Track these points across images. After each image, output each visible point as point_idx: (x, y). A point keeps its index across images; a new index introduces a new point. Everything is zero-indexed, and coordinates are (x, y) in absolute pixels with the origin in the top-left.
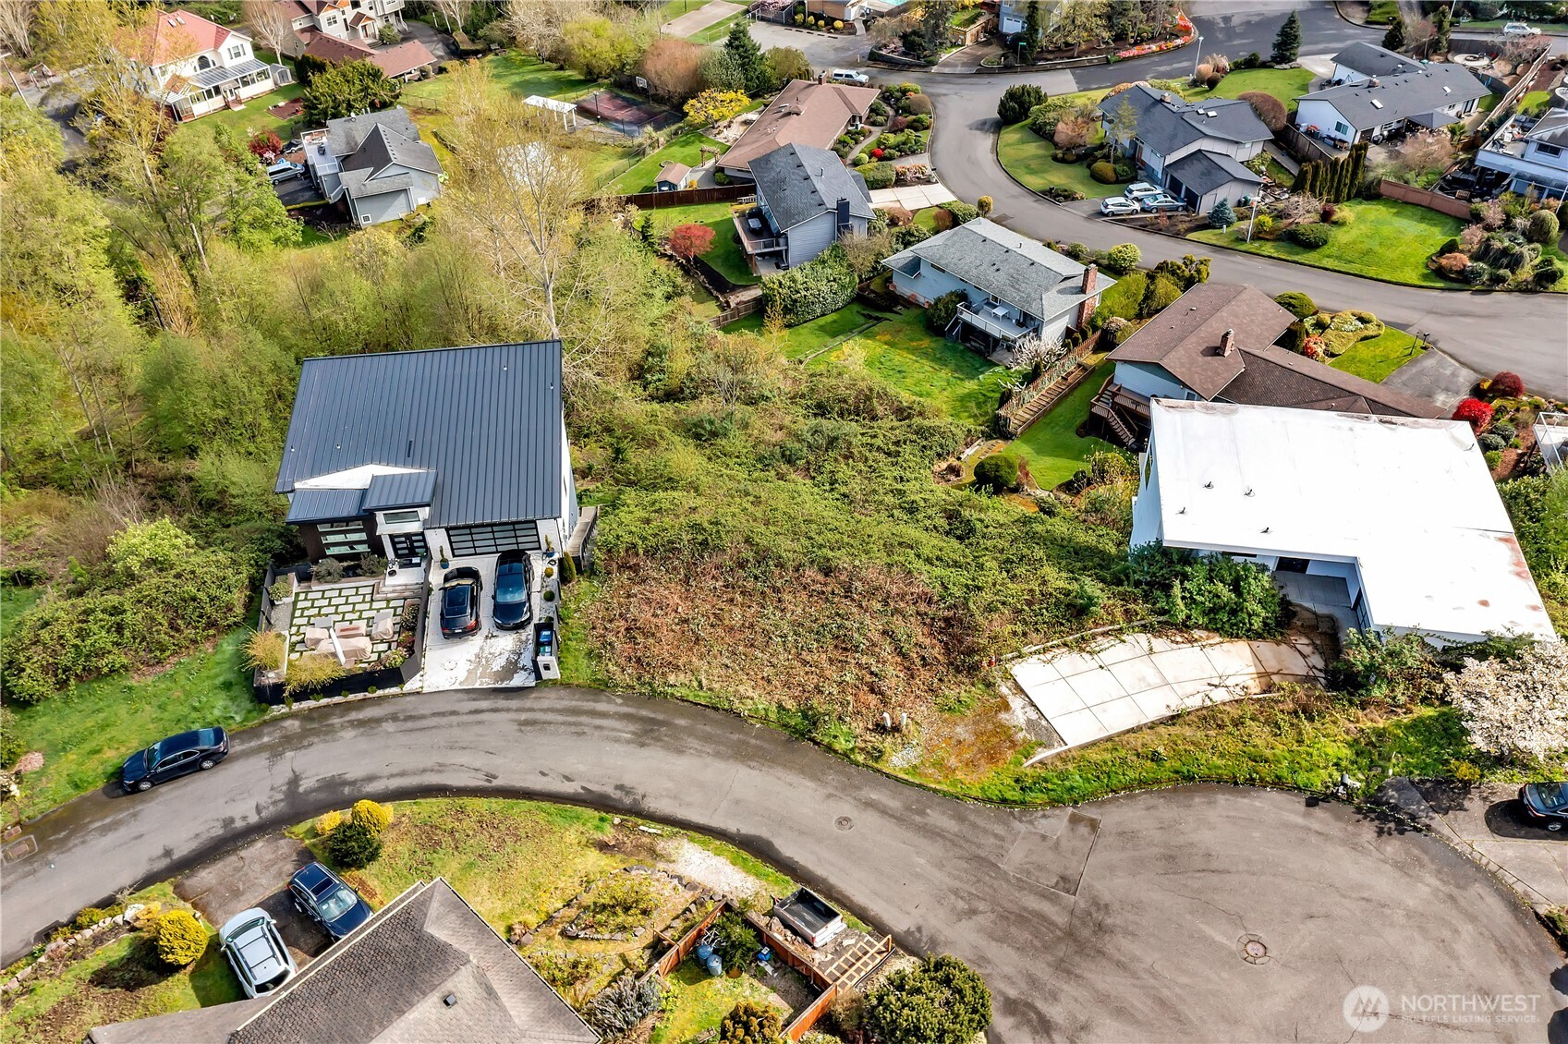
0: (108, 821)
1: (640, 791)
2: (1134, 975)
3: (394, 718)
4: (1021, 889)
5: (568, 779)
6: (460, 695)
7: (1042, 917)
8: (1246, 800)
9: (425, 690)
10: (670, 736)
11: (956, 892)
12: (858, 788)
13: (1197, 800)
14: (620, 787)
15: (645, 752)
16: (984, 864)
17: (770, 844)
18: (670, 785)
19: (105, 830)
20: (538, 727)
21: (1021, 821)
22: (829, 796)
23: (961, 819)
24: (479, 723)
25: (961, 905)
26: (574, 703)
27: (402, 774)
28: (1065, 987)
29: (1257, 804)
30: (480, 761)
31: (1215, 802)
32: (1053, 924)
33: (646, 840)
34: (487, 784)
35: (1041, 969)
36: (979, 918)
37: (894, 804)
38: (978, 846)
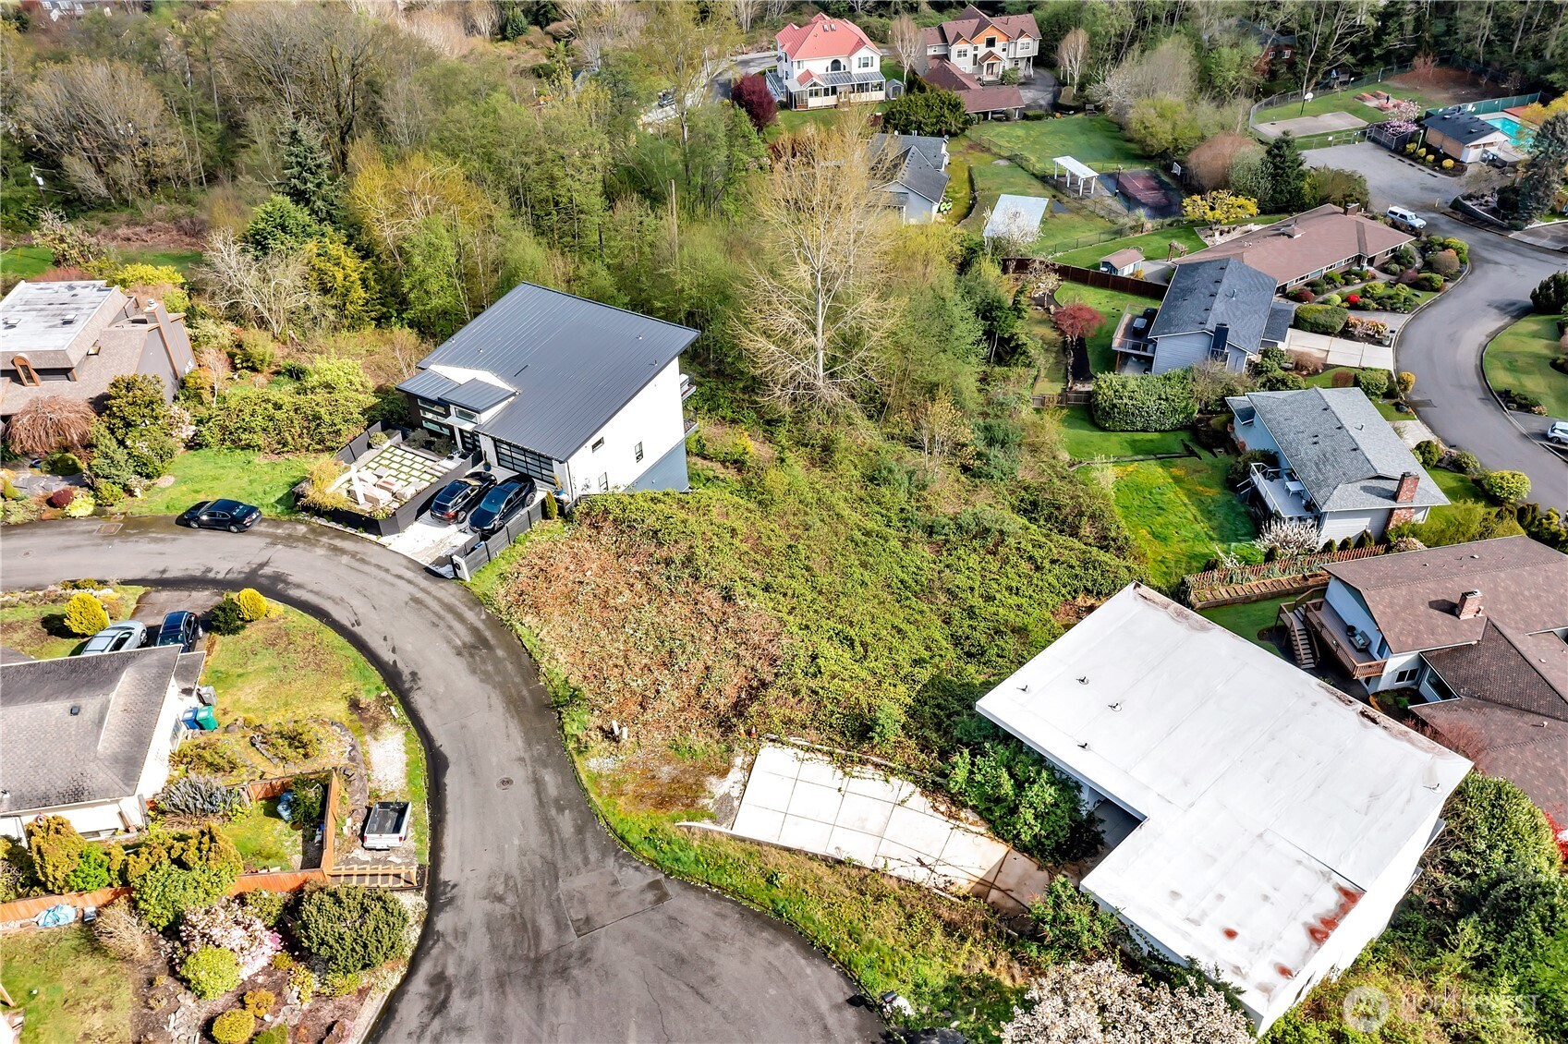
1: (422, 683)
2: (539, 1021)
3: (354, 555)
5: (394, 650)
6: (403, 561)
7: (537, 934)
8: (803, 962)
9: (389, 547)
10: (482, 658)
11: (508, 878)
12: (545, 767)
13: (764, 934)
14: (414, 674)
15: (455, 660)
17: (446, 766)
19: (155, 540)
20: (418, 607)
21: (616, 860)
22: (522, 759)
23: (580, 830)
24: (392, 585)
25: (500, 889)
26: (457, 603)
27: (317, 593)
28: (487, 994)
29: (808, 971)
30: (364, 609)
31: (776, 945)
32: (537, 945)
34: (350, 627)
35: (487, 970)
36: (498, 906)
37: (553, 792)
38: (565, 857)
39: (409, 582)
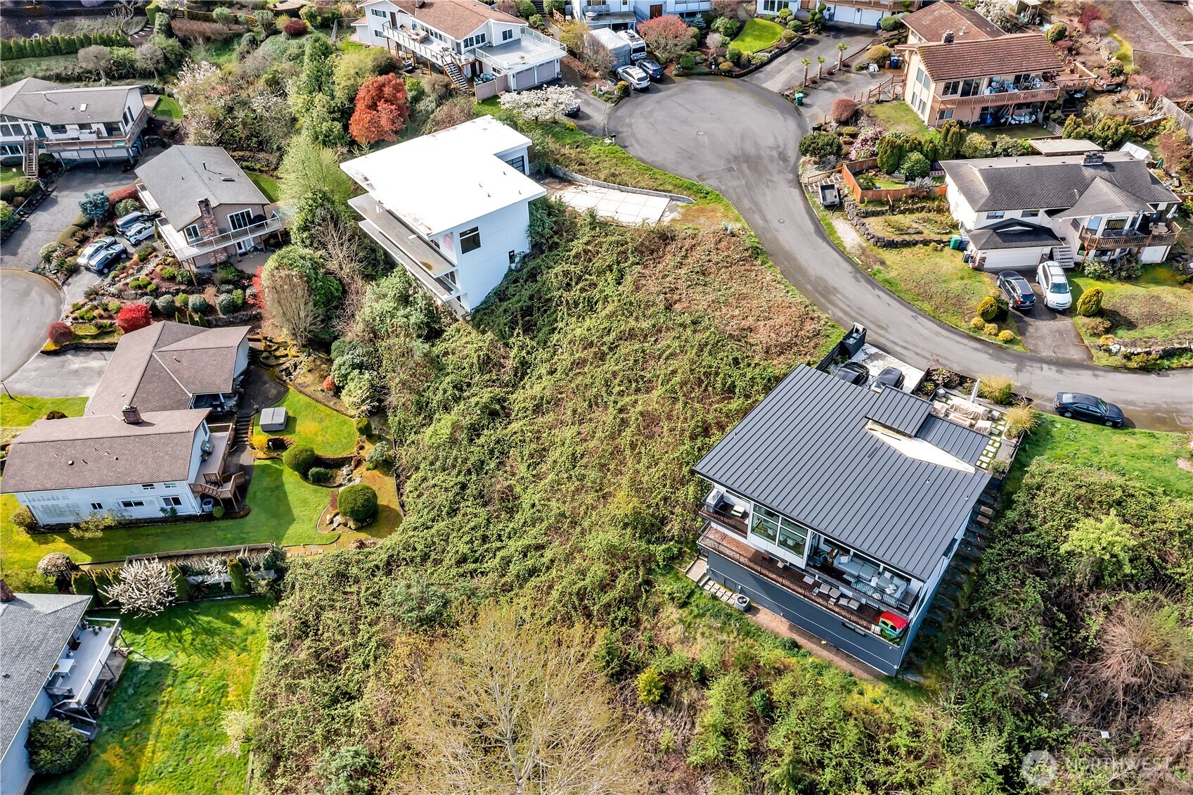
0: (1131, 408)
4: (746, 176)
6: (909, 361)
10: (819, 285)
14: (857, 280)
15: (836, 285)
16: (749, 187)
18: (836, 270)
22: (777, 231)
32: (748, 166)
33: (863, 258)
34: (918, 316)
37: (757, 216)
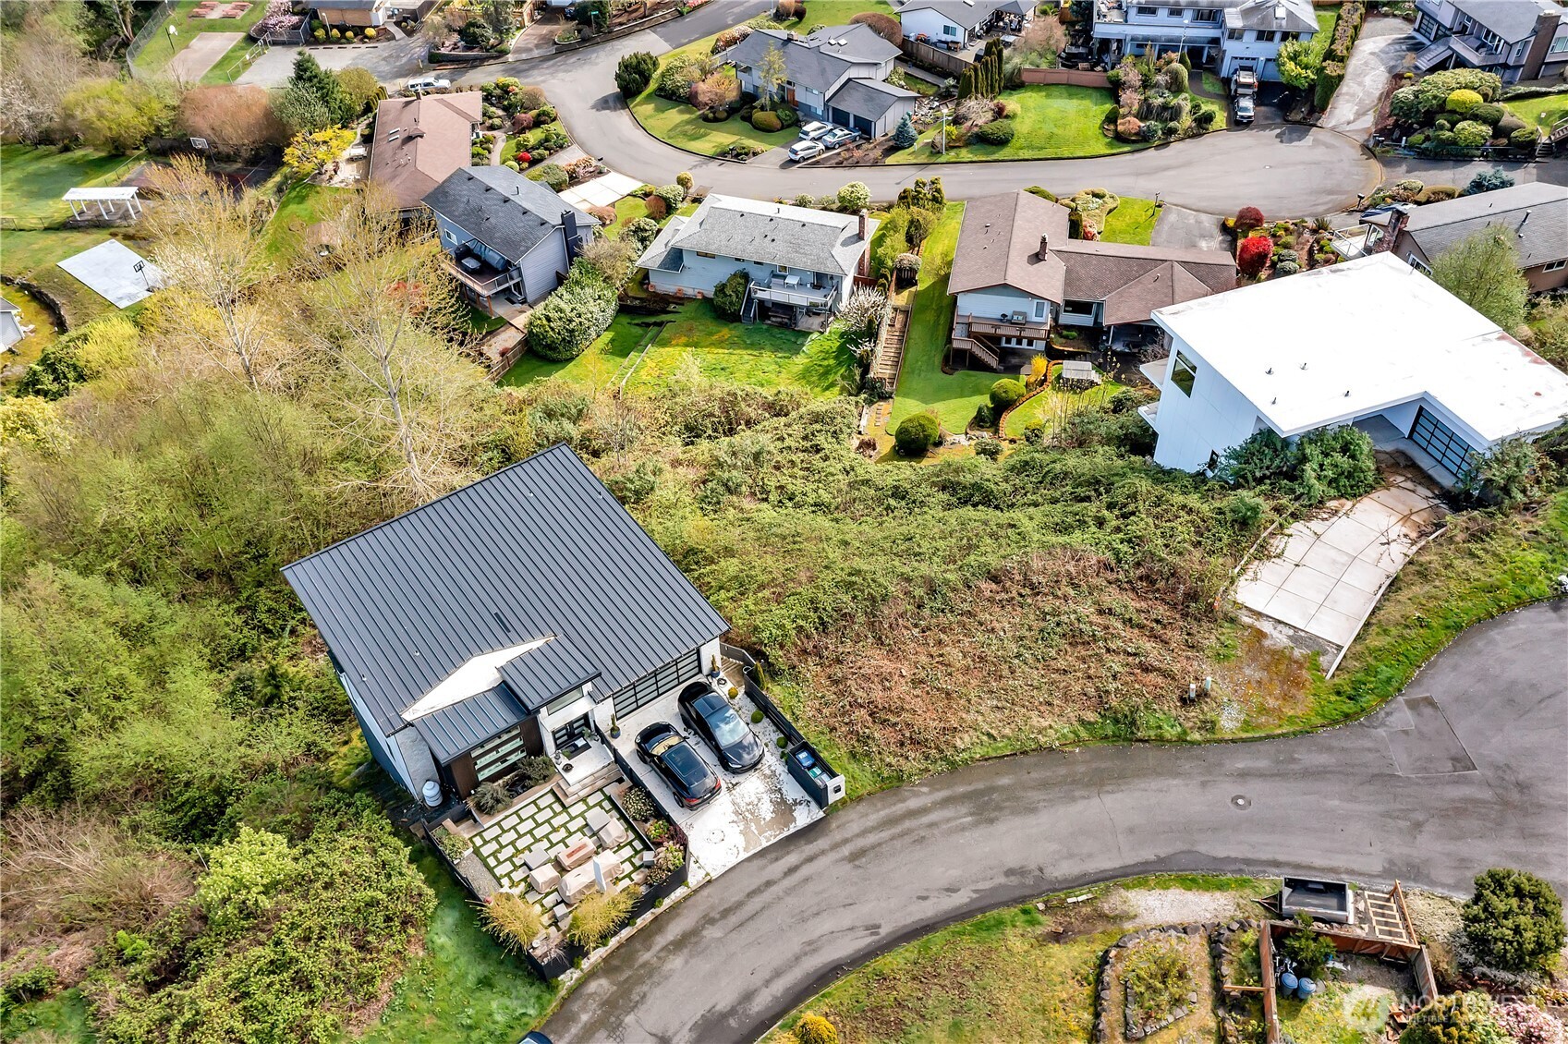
1: (1033, 866)
3: (709, 921)
4: (1433, 785)
5: (951, 890)
6: (757, 863)
7: (1473, 801)
9: (714, 875)
10: (1008, 799)
11: (1387, 814)
12: (1221, 765)
13: (1478, 644)
14: (1010, 872)
15: (1000, 827)
16: (1384, 779)
17: (1195, 853)
18: (1055, 847)
20: (872, 854)
21: (1375, 728)
22: (1204, 784)
23: (1327, 749)
24: (806, 880)
25: (1403, 824)
26: (882, 813)
27: (778, 974)
28: (1543, 849)
29: (1519, 627)
30: (846, 918)
31: (1492, 640)
32: (1484, 802)
33: (1086, 910)
34: (875, 938)
35: (1513, 845)
36: (1428, 828)
37: (1263, 764)
38: (1365, 765)
39: (810, 859)
